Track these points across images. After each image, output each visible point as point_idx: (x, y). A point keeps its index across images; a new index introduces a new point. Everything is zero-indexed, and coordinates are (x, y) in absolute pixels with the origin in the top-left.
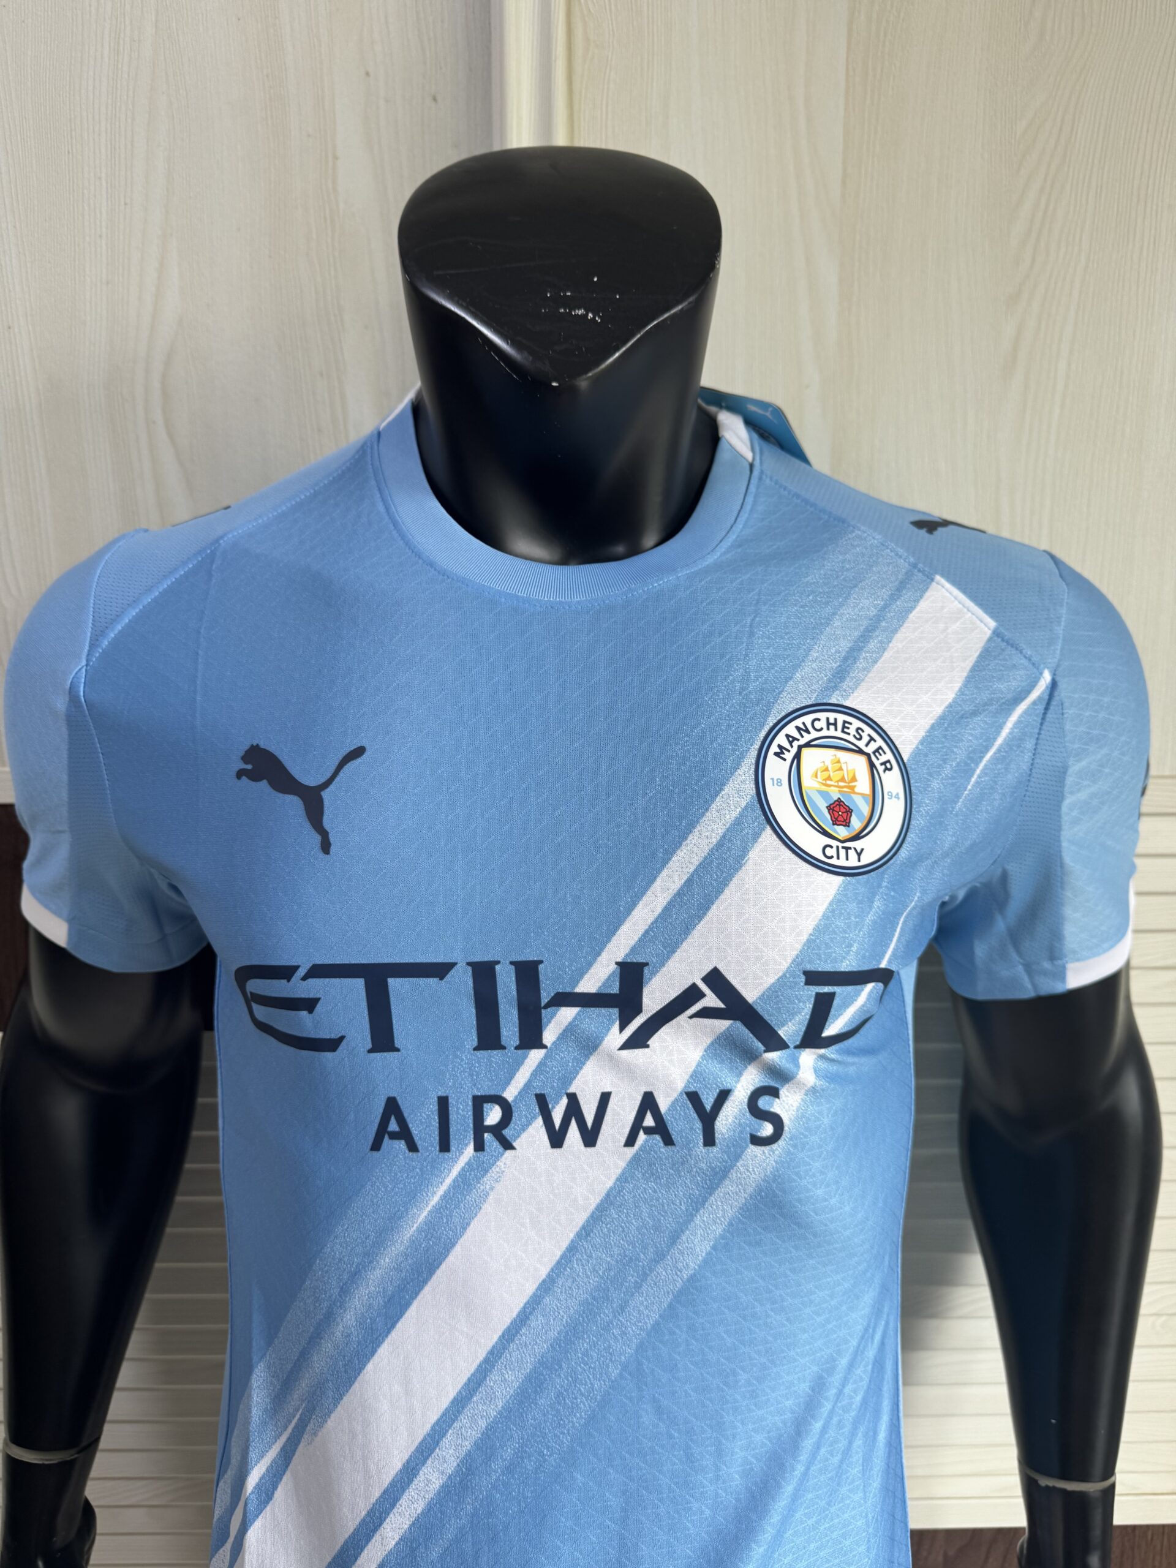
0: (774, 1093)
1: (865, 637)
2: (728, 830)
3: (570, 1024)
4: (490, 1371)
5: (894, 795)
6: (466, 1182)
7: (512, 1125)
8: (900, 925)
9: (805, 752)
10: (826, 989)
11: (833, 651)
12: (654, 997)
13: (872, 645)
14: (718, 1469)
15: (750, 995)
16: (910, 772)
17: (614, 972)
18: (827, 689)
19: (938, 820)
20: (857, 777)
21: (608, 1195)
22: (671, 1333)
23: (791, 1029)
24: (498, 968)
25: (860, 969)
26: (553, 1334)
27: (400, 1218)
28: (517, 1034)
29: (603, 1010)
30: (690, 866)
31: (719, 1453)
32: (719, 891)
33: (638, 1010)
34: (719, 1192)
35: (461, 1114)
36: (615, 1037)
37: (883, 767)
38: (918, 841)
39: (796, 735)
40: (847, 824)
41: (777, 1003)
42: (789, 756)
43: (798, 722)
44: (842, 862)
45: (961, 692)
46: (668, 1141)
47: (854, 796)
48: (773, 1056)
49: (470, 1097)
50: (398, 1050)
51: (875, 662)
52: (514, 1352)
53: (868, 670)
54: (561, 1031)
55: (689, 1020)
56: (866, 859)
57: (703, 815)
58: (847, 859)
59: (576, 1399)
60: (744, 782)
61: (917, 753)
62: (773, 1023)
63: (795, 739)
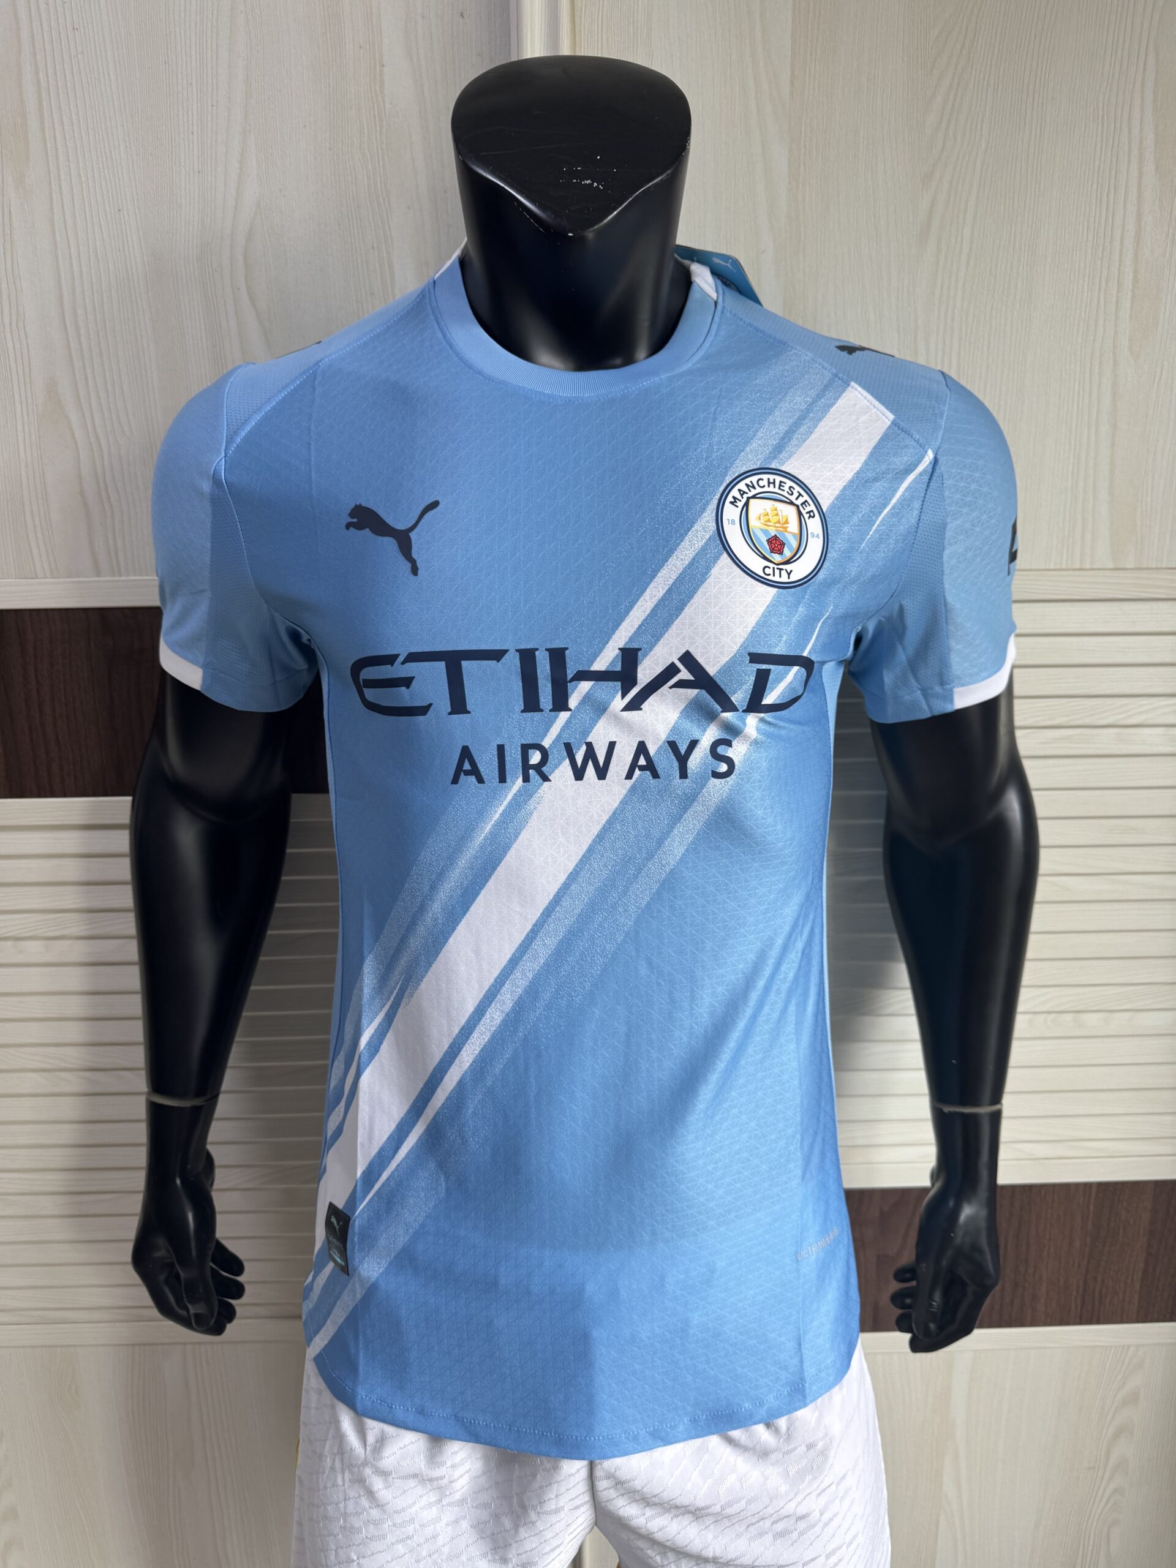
0: (729, 743)
1: (797, 424)
2: (696, 554)
3: (588, 693)
4: (535, 938)
5: (815, 535)
6: (518, 804)
7: (548, 764)
8: (818, 628)
9: (751, 501)
10: (764, 667)
11: (774, 432)
12: (646, 673)
13: (803, 429)
14: (692, 1009)
15: (712, 670)
16: (828, 519)
17: (617, 656)
18: (768, 458)
19: (847, 555)
20: (789, 521)
21: (614, 813)
22: (659, 911)
23: (740, 696)
24: (537, 653)
25: (788, 654)
26: (577, 911)
27: (473, 830)
28: (551, 701)
29: (610, 683)
30: (670, 580)
31: (693, 998)
32: (691, 597)
33: (634, 682)
34: (690, 812)
35: (513, 756)
36: (618, 703)
37: (808, 515)
38: (832, 568)
39: (745, 489)
40: (781, 553)
41: (730, 676)
42: (740, 504)
43: (747, 481)
44: (777, 578)
45: (866, 463)
46: (655, 775)
47: (786, 533)
48: (728, 716)
49: (519, 745)
50: (469, 712)
51: (805, 441)
52: (551, 926)
53: (798, 446)
54: (581, 698)
55: (670, 690)
56: (793, 578)
57: (678, 544)
58: (780, 576)
59: (594, 957)
60: (708, 522)
61: (833, 506)
62: (727, 690)
63: (744, 493)
